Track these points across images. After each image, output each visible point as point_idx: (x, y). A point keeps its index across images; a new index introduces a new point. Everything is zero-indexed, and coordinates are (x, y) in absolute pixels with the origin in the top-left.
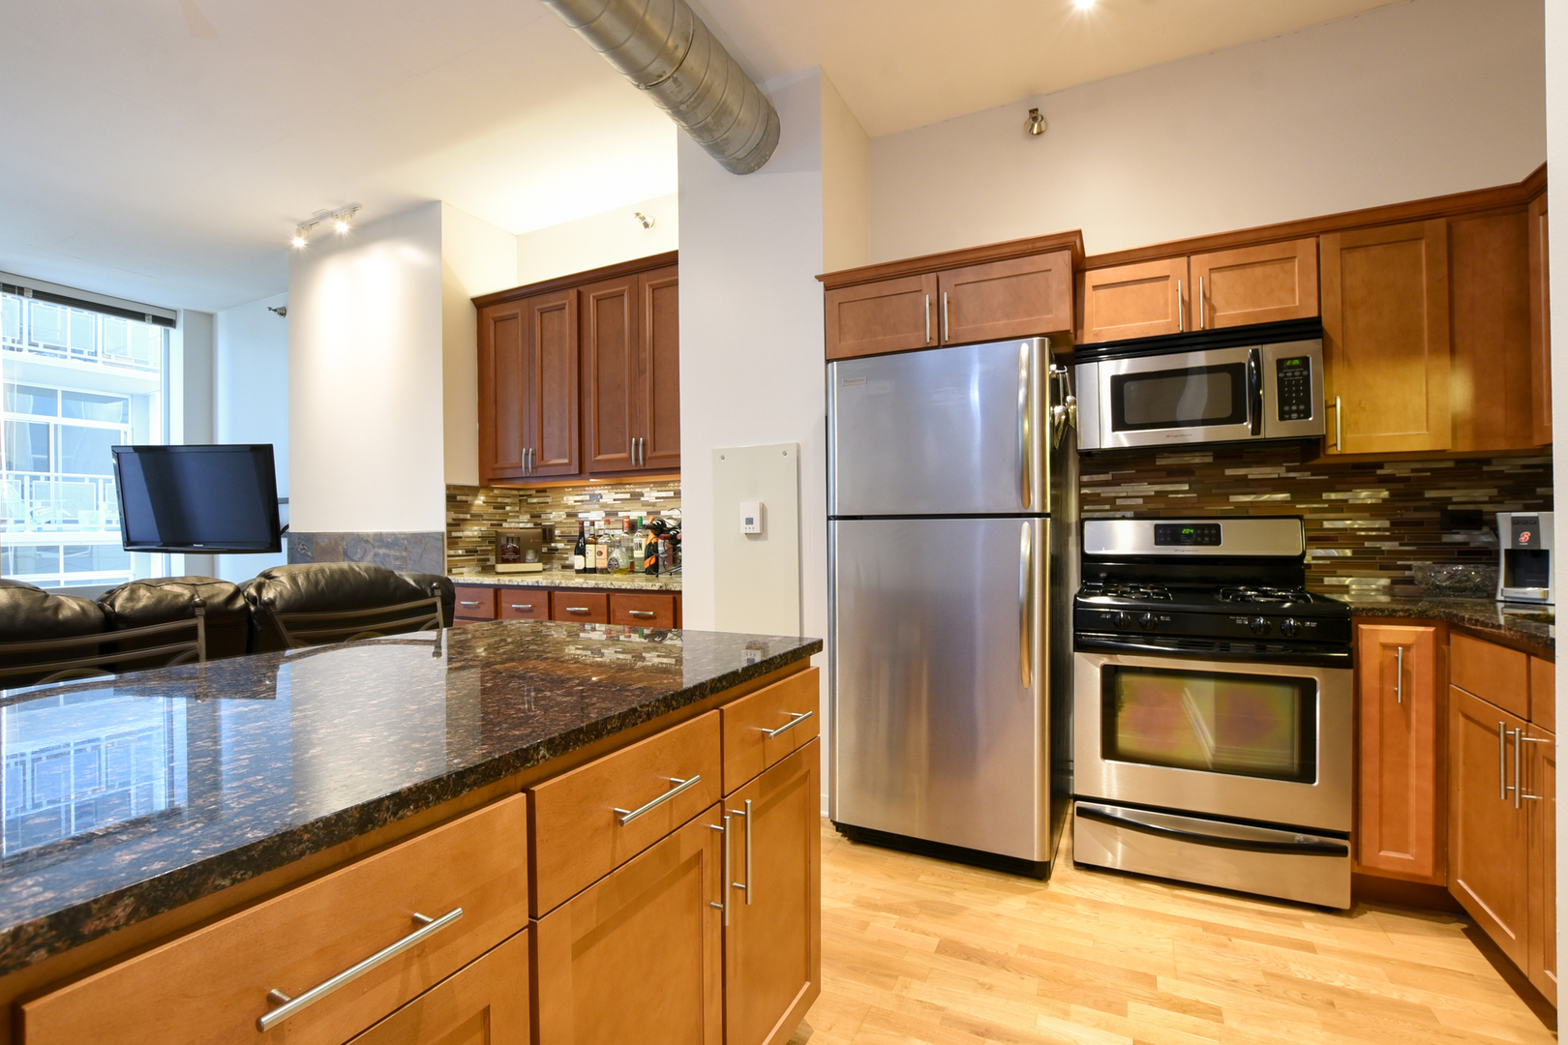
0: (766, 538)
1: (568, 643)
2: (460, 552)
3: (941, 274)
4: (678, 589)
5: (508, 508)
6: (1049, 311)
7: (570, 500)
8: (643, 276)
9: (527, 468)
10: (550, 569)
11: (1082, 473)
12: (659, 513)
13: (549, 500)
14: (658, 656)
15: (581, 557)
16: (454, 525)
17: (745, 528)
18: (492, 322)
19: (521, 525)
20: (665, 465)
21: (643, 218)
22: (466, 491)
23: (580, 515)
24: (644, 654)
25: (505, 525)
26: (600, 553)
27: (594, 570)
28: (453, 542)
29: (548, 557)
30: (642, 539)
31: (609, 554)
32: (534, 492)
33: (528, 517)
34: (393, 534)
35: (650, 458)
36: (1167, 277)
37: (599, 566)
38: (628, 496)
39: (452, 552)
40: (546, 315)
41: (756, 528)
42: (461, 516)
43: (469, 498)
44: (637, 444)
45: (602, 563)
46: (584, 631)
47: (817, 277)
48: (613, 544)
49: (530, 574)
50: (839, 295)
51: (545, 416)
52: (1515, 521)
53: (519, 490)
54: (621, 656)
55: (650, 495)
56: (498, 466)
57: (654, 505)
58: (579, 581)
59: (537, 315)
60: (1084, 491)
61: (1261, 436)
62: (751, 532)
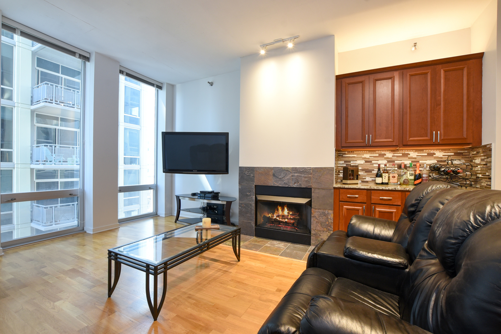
9: (369, 142)
15: (379, 178)
18: (347, 84)
20: (453, 141)
27: (388, 183)
30: (413, 172)
34: (304, 168)
37: (391, 182)
40: (378, 82)
44: (436, 134)
45: (394, 181)
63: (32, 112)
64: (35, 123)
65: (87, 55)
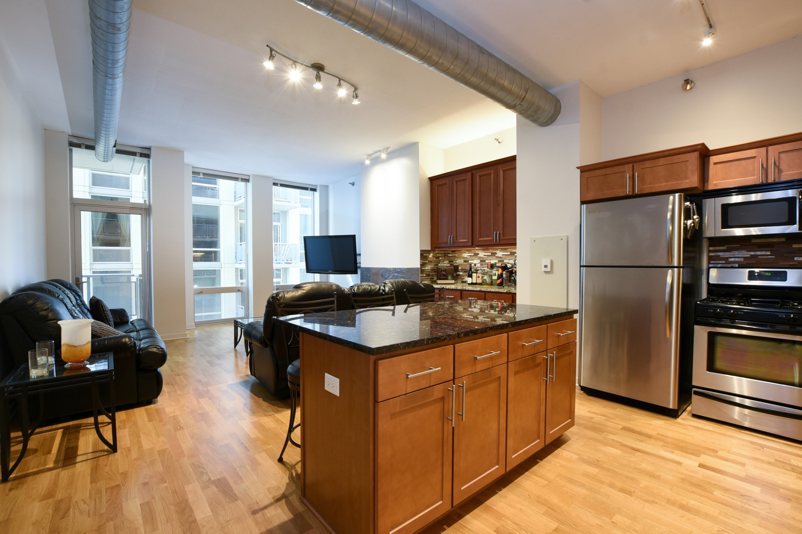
0: (553, 273)
1: (463, 313)
2: (424, 275)
3: (635, 164)
4: (514, 292)
5: (440, 258)
6: (687, 179)
7: (466, 255)
8: (499, 166)
9: (450, 243)
10: (457, 283)
11: (710, 246)
12: (503, 261)
13: (457, 255)
14: (502, 320)
15: (470, 278)
16: (423, 265)
17: (544, 269)
18: (437, 186)
19: (445, 265)
20: (509, 241)
21: (498, 140)
22: (427, 252)
23: (470, 261)
24: (496, 319)
25: (439, 265)
26: (479, 277)
27: (476, 284)
28: (422, 271)
29: (456, 278)
30: (496, 272)
31: (482, 277)
32: (450, 252)
33: (448, 262)
34: (400, 268)
35: (502, 240)
36: (755, 157)
37: (478, 282)
38: (490, 254)
39: (422, 275)
40: (458, 183)
41: (549, 269)
42: (425, 262)
43: (427, 255)
44: (496, 234)
45: (479, 281)
46: (471, 307)
47: (577, 168)
48: (484, 273)
49: (450, 284)
50: (587, 174)
51: (458, 222)
53: (444, 251)
54: (486, 319)
55: (500, 254)
56: (438, 242)
57: (501, 258)
58: (470, 288)
59: (455, 183)
60: (711, 254)
62: (547, 270)
63: (236, 208)
64: (239, 220)
65: (247, 178)
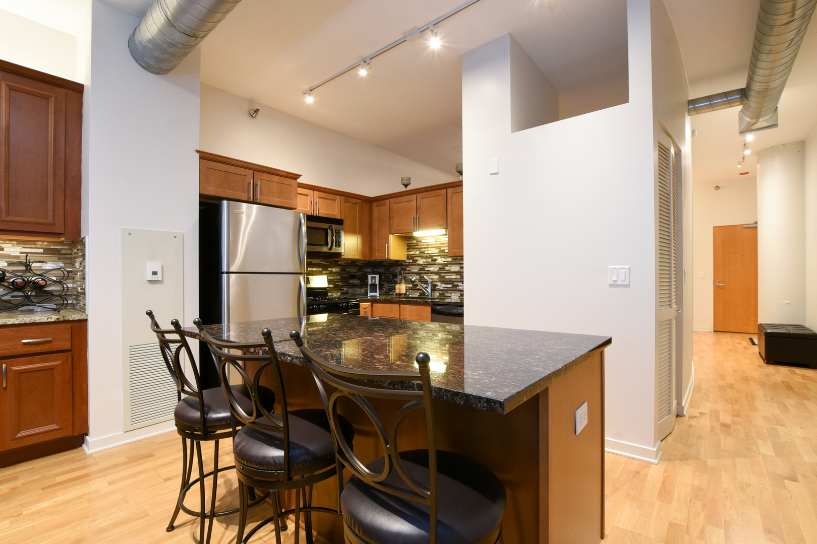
0: (165, 283)
3: (255, 172)
6: (291, 200)
17: (149, 277)
36: (308, 195)
41: (159, 277)
47: (197, 151)
50: (205, 164)
52: (372, 277)
61: (331, 251)
62: (155, 279)
